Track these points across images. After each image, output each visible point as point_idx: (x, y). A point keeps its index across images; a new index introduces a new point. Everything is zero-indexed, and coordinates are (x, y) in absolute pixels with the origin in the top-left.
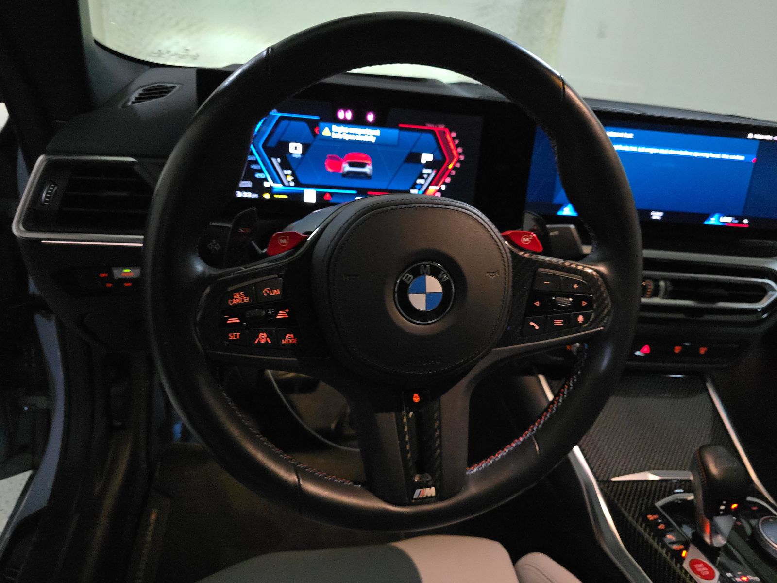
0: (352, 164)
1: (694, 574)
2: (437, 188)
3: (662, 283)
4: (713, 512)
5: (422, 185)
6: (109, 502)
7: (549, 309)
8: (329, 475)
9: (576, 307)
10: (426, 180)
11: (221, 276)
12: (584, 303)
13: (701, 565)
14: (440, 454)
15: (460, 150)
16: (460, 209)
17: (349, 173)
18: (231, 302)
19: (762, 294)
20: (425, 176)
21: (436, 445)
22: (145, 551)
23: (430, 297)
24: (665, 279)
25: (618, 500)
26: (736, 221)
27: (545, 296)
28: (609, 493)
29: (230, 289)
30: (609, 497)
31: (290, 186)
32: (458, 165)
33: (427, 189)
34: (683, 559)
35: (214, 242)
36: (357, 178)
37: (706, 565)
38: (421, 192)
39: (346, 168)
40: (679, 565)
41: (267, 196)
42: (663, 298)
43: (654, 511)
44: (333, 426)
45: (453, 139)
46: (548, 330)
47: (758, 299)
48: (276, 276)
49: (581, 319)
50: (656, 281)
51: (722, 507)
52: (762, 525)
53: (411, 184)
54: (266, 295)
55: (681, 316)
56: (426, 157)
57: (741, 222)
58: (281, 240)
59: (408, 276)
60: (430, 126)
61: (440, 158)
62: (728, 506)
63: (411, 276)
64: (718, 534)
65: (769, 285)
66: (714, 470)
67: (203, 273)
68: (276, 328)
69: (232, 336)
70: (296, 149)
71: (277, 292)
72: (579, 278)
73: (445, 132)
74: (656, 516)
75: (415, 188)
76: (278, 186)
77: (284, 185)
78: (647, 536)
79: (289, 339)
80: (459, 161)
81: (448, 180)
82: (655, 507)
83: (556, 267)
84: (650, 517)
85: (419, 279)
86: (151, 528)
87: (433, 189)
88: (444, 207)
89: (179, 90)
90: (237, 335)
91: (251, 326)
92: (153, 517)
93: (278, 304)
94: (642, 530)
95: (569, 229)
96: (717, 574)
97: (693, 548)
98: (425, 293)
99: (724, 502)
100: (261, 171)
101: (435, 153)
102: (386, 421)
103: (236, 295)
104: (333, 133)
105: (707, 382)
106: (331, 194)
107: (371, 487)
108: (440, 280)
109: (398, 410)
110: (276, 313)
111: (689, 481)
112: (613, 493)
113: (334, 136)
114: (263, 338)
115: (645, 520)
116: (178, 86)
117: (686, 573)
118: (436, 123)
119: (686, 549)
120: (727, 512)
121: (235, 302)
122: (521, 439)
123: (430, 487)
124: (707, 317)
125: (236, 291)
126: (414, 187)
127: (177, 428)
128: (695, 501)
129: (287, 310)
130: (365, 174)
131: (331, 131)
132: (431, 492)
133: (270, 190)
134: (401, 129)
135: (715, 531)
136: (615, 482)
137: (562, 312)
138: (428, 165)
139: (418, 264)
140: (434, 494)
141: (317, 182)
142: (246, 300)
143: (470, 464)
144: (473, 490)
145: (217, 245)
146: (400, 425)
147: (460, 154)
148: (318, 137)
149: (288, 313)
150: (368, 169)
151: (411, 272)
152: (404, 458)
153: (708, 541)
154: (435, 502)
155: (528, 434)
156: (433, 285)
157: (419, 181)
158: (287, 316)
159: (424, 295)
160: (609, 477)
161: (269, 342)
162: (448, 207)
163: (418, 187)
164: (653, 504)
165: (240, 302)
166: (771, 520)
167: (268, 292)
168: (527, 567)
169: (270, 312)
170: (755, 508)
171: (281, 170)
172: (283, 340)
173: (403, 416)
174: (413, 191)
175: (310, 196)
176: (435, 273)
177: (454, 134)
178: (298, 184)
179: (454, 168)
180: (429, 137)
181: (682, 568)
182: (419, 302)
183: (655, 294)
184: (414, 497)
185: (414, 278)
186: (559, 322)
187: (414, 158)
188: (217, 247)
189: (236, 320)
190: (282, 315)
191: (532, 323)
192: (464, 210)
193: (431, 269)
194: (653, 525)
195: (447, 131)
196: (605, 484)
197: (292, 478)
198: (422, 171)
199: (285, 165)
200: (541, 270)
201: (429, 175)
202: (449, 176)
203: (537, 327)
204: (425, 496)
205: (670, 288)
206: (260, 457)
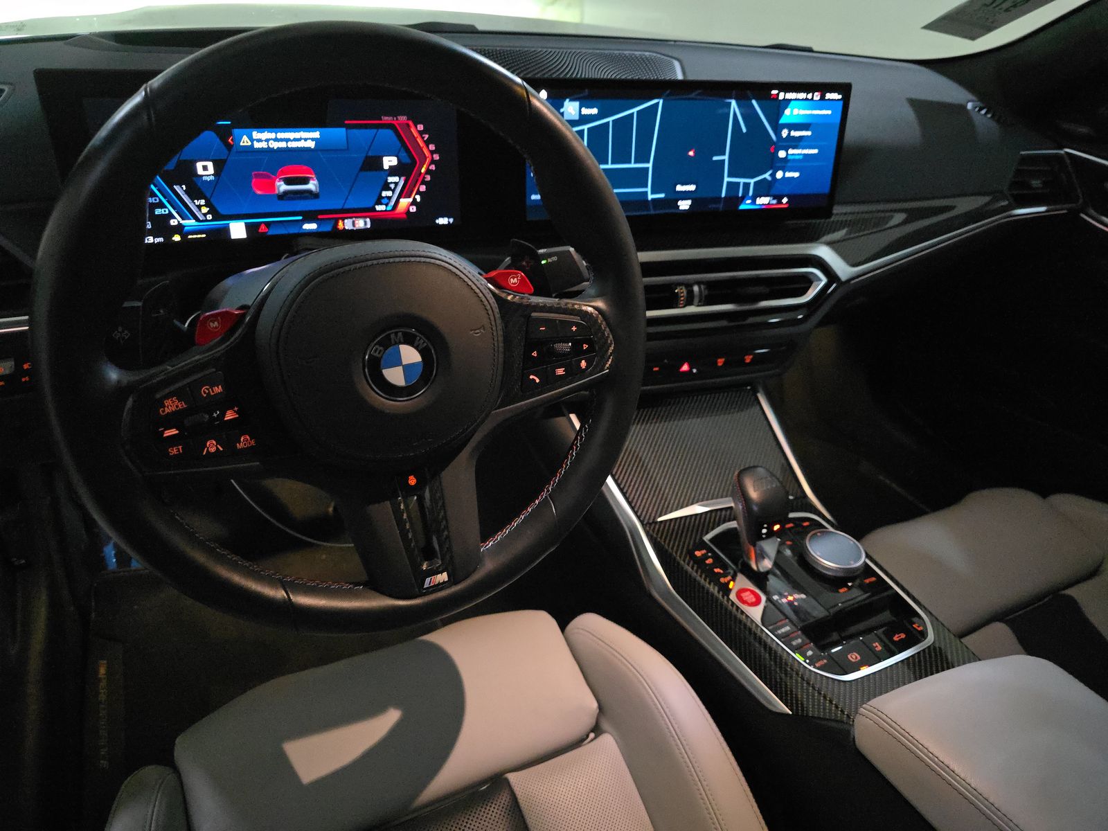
0: (289, 182)
1: (741, 604)
2: (410, 200)
3: (696, 288)
4: (756, 537)
5: (390, 198)
6: (34, 665)
7: (550, 358)
8: (322, 582)
9: (577, 352)
10: (393, 191)
11: (143, 381)
12: (585, 346)
13: (748, 593)
14: (448, 537)
15: (432, 147)
16: (428, 260)
17: (286, 193)
18: (164, 411)
19: (807, 285)
20: (392, 186)
21: (443, 527)
22: (103, 713)
23: (408, 369)
24: (699, 283)
25: (665, 542)
26: (774, 202)
27: (544, 344)
28: (655, 535)
29: (158, 396)
30: (656, 539)
31: (207, 221)
32: (433, 167)
33: (397, 202)
34: (731, 590)
35: (120, 329)
36: (301, 198)
37: (753, 592)
38: (389, 208)
39: (282, 187)
40: (725, 597)
41: (177, 238)
42: (698, 306)
43: (702, 545)
44: (331, 509)
45: (421, 133)
46: (550, 381)
47: (803, 292)
48: (214, 370)
49: (583, 364)
50: (689, 286)
51: (764, 531)
52: (810, 543)
53: (375, 199)
54: (205, 395)
55: (724, 323)
56: (389, 162)
57: (780, 202)
58: (211, 324)
59: (377, 349)
60: (387, 119)
61: (407, 160)
62: (770, 529)
63: (381, 348)
64: (764, 558)
65: (812, 273)
66: (754, 494)
67: (119, 382)
68: (227, 433)
69: (174, 451)
70: (205, 169)
71: (218, 389)
72: (577, 319)
73: (408, 126)
74: (704, 552)
75: (381, 204)
76: (190, 223)
77: (197, 219)
78: (694, 574)
79: (244, 442)
80: (433, 162)
81: (423, 188)
82: (704, 541)
83: (550, 309)
84: (698, 554)
85: (390, 349)
86: (103, 684)
87: (404, 202)
88: (408, 259)
89: (9, 96)
90: (179, 449)
91: (193, 436)
92: (102, 671)
93: (223, 403)
94: (689, 569)
95: (569, 251)
96: (764, 598)
97: (740, 577)
98: (403, 366)
99: (765, 526)
100: (162, 205)
101: (400, 154)
102: (382, 512)
103: (167, 403)
104: (255, 142)
105: (758, 392)
106: (268, 224)
107: (375, 585)
108: (416, 348)
109: (392, 497)
110: (223, 414)
111: (731, 508)
112: (660, 534)
113: (257, 145)
114: (212, 446)
115: (693, 557)
116: (6, 88)
117: (733, 604)
118: (395, 114)
119: (734, 579)
120: (771, 534)
121: (167, 410)
122: (537, 502)
123: (441, 572)
124: (751, 320)
125: (167, 397)
126: (379, 202)
127: (110, 552)
128: (738, 529)
129: (236, 409)
130: (309, 192)
131: (252, 140)
132: (443, 577)
133: (179, 229)
134: (348, 127)
135: (761, 555)
136: (661, 522)
137: (561, 359)
138: (393, 171)
139: (388, 333)
140: (446, 579)
141: (244, 211)
142: (182, 405)
143: (484, 539)
144: (489, 566)
145: (126, 332)
146: (397, 512)
147: (432, 152)
148: (234, 149)
149: (237, 412)
150: (312, 186)
151: (379, 343)
152: (407, 548)
153: (754, 567)
154: (450, 586)
155: (544, 494)
156: (410, 355)
157: (384, 194)
158: (237, 416)
159: (401, 367)
160: (655, 518)
161: (221, 449)
162: (413, 259)
163: (385, 201)
164: (701, 538)
165: (174, 410)
166: (819, 534)
167: (207, 392)
168: (576, 631)
169: (215, 415)
170: (806, 524)
171: (190, 200)
172: (238, 444)
173: (400, 503)
174: (379, 208)
175: (238, 230)
176: (410, 341)
177: (420, 127)
178: (217, 216)
179: (428, 171)
180: (387, 134)
181: (728, 599)
182: (395, 376)
183: (689, 302)
184: (425, 587)
185: (385, 350)
186: (560, 371)
187: (373, 163)
188: (127, 335)
189: (174, 432)
190: (229, 416)
191: (531, 377)
192: (433, 261)
193: (404, 337)
194: (699, 562)
195: (411, 123)
196: (649, 525)
197: (280, 594)
198: (387, 179)
199: (194, 193)
200: (534, 314)
201: (396, 184)
202: (423, 183)
203: (538, 381)
204: (437, 583)
205: (705, 293)
206: (237, 579)
